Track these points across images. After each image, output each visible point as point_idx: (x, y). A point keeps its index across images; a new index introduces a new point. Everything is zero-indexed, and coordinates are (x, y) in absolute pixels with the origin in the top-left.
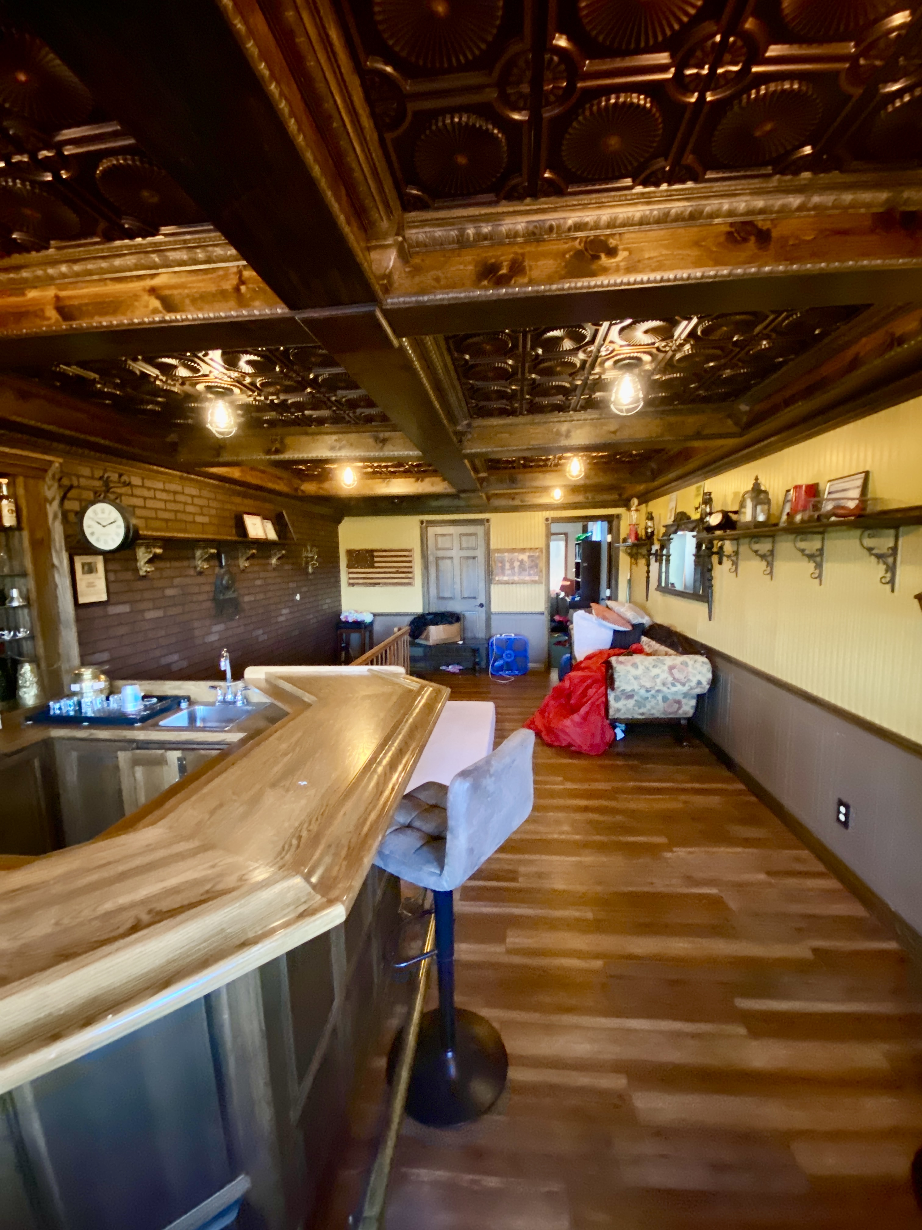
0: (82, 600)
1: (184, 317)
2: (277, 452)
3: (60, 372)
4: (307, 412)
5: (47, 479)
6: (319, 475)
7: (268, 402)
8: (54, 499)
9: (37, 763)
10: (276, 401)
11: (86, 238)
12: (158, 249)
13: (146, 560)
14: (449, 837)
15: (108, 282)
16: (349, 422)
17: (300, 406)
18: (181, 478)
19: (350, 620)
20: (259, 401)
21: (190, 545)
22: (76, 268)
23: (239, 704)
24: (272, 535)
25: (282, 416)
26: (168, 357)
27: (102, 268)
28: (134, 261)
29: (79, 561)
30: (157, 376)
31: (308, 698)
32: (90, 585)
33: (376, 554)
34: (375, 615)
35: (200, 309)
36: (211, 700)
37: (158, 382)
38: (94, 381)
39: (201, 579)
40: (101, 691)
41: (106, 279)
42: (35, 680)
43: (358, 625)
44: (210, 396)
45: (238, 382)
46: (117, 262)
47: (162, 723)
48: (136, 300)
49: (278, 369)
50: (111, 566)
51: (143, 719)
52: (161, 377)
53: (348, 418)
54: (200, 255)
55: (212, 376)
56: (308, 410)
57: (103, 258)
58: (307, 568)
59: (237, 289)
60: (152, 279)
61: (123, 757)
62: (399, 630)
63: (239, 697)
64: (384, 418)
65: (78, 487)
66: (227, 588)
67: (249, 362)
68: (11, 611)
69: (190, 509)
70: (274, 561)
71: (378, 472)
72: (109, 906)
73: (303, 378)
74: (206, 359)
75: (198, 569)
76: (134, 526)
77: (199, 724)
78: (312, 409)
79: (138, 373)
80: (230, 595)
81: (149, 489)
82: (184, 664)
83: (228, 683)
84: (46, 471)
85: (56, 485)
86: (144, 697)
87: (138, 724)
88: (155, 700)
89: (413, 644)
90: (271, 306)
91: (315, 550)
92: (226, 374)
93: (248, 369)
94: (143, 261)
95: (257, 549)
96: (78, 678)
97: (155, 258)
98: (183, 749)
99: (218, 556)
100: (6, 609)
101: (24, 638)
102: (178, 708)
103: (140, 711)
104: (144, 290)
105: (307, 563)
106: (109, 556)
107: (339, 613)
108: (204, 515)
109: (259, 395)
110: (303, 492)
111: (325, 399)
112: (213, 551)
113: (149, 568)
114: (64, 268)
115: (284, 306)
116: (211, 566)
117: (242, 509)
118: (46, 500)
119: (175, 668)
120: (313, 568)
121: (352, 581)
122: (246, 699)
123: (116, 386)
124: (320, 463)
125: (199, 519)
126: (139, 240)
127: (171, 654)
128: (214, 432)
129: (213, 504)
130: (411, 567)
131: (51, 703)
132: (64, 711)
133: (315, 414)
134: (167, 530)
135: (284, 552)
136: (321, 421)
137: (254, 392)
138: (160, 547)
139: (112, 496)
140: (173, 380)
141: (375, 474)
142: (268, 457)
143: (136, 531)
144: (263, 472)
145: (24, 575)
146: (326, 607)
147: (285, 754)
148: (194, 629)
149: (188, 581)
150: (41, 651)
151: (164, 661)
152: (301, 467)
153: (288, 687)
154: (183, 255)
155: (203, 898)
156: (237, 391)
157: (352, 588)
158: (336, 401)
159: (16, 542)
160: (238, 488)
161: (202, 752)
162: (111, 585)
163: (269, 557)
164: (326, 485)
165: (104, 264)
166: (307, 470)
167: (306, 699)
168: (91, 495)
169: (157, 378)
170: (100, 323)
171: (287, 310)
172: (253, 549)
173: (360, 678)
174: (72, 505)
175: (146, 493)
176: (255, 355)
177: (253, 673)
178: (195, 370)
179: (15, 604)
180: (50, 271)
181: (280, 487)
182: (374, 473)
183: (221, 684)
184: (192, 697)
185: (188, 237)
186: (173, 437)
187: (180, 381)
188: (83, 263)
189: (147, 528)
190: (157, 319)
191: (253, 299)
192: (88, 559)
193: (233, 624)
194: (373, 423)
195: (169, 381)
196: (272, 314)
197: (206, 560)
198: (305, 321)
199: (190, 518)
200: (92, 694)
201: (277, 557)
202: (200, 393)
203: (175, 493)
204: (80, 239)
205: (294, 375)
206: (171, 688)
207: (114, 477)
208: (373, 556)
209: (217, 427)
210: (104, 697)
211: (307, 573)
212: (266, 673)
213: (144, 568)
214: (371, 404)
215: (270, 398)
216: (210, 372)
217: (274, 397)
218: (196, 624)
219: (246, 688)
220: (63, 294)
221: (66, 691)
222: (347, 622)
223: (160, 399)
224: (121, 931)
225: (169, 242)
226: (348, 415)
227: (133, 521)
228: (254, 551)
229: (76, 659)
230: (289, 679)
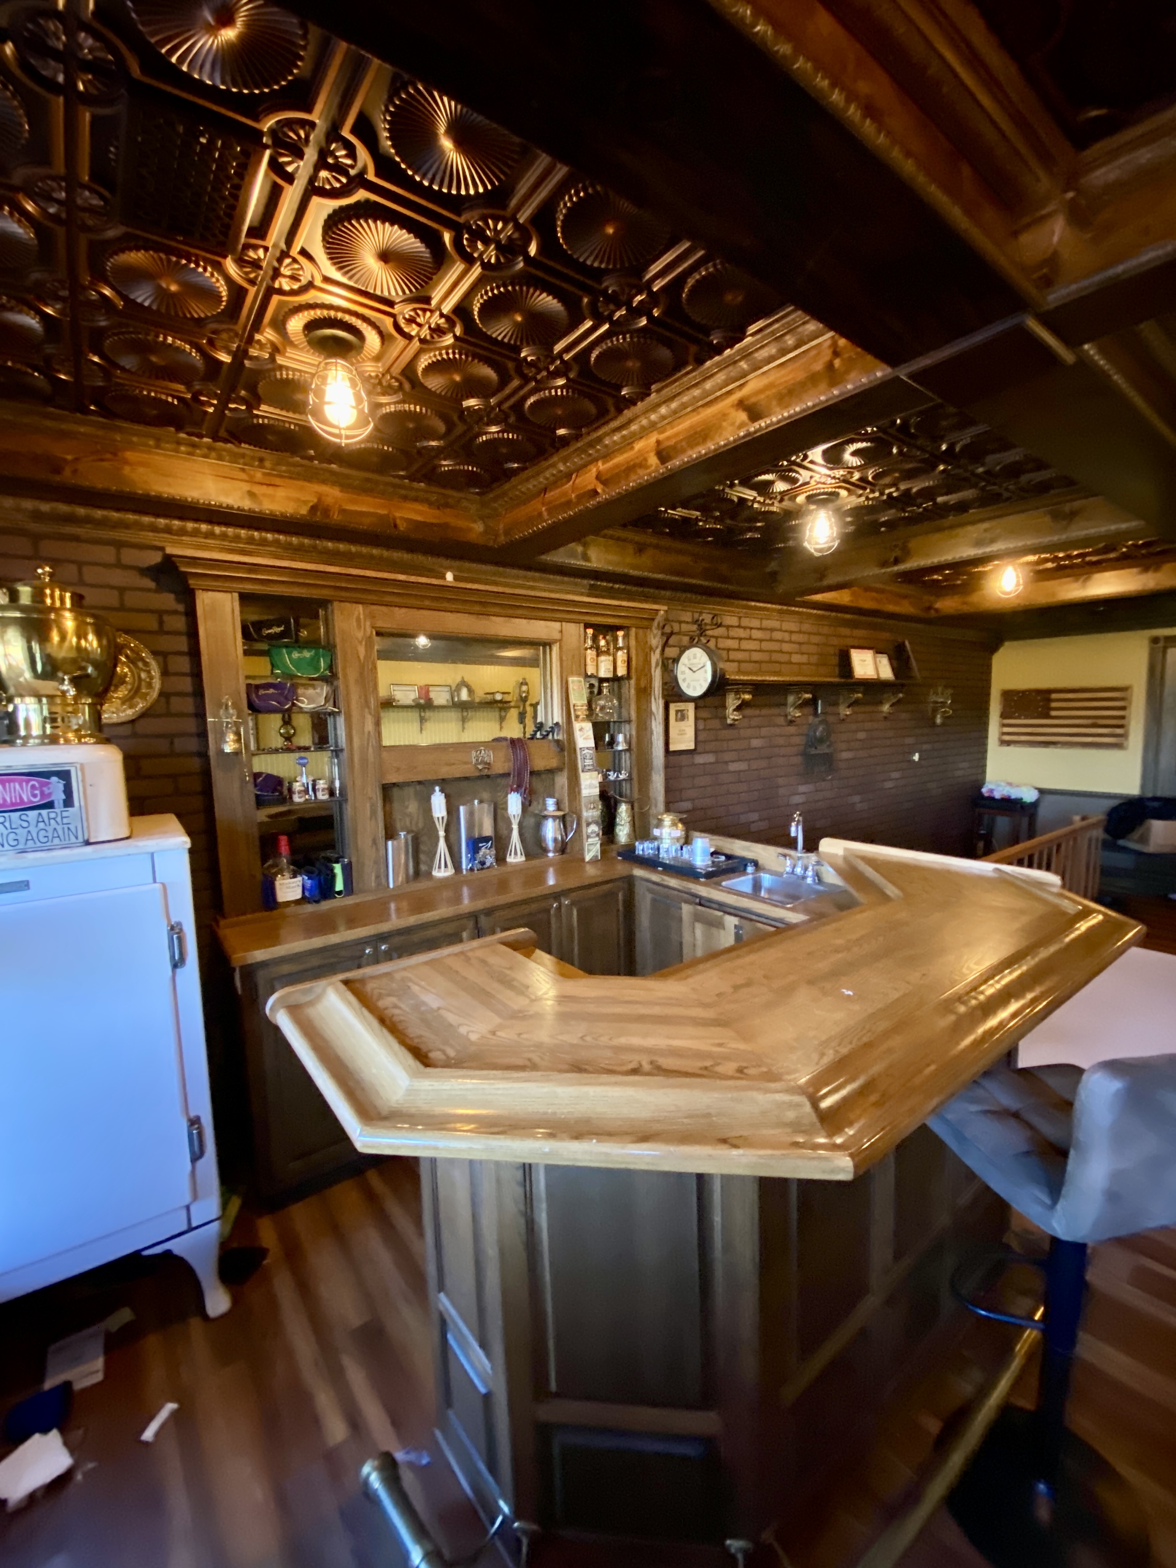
0: (672, 748)
1: (768, 422)
2: (896, 561)
3: (667, 518)
4: (940, 499)
5: (653, 628)
6: (965, 585)
7: (885, 497)
8: (657, 647)
9: (620, 896)
10: (895, 494)
11: (680, 371)
12: (746, 355)
13: (735, 707)
14: (1072, 1153)
15: (700, 409)
16: (1008, 499)
17: (928, 494)
18: (780, 612)
19: (997, 795)
20: (873, 499)
21: (783, 689)
22: (674, 405)
23: (809, 881)
24: (886, 672)
25: (905, 512)
26: (764, 473)
27: (694, 397)
28: (723, 377)
29: (673, 707)
30: (755, 498)
31: (891, 890)
32: (682, 733)
33: (1054, 696)
34: (1042, 791)
35: (786, 407)
36: (780, 869)
37: (756, 505)
38: (697, 520)
39: (792, 729)
40: (678, 839)
41: (698, 408)
42: (629, 819)
43: (1010, 805)
44: (812, 507)
45: (845, 481)
46: (708, 385)
47: (724, 884)
48: (724, 420)
49: (895, 451)
50: (704, 714)
51: (709, 875)
52: (759, 499)
53: (1006, 495)
54: (790, 341)
55: (813, 482)
56: (942, 495)
57: (696, 385)
58: (934, 717)
59: (830, 366)
60: (740, 390)
61: (687, 910)
62: (1084, 819)
63: (810, 873)
64: (1068, 482)
65: (678, 633)
66: (821, 741)
67: (855, 453)
68: (617, 754)
69: (786, 647)
70: (886, 708)
71: (1065, 567)
72: (623, 1041)
73: (932, 455)
74: (805, 463)
75: (789, 718)
76: (721, 669)
77: (763, 894)
78: (947, 494)
79: (736, 499)
80: (823, 749)
81: (745, 628)
82: (763, 825)
83: (799, 853)
84: (653, 619)
85: (660, 633)
86: (712, 854)
87: (702, 880)
88: (723, 858)
89: (1109, 845)
90: (868, 371)
91: (950, 691)
92: (829, 476)
93: (855, 461)
94: (732, 374)
95: (864, 694)
96: (660, 824)
97: (744, 365)
98: (741, 917)
99: (813, 702)
100: (615, 752)
101: (624, 780)
102: (744, 871)
103: (707, 866)
104: (732, 406)
105: (935, 711)
106: (701, 703)
107: (981, 783)
108: (803, 654)
109: (873, 491)
110: (937, 610)
111: (968, 474)
112: (808, 696)
113: (736, 716)
114: (663, 410)
115: (885, 366)
116: (803, 715)
117: (850, 642)
118: (651, 648)
119: (754, 828)
120: (942, 717)
121: (1007, 738)
122: (818, 876)
123: (717, 520)
124: (960, 566)
125: (796, 658)
126: (728, 352)
127: (751, 811)
128: (813, 551)
129: (815, 639)
130: (1123, 717)
131: (637, 844)
132: (646, 853)
133: (952, 498)
134: (760, 672)
135: (901, 695)
136: (962, 507)
137: (865, 489)
138: (749, 693)
139: (703, 640)
140: (771, 499)
141: (1062, 571)
142: (883, 571)
143: (723, 676)
144: (878, 591)
145: (629, 721)
146: (959, 773)
147: (837, 951)
148: (778, 787)
149: (777, 730)
150: (636, 795)
151: (743, 819)
152: (935, 577)
153: (869, 872)
154: (772, 350)
155: (700, 1072)
156: (843, 493)
157: (1006, 749)
158: (985, 472)
159: (624, 690)
160: (848, 616)
161: (760, 925)
162: (699, 733)
163: (881, 703)
164: (975, 598)
165: (696, 392)
166: (945, 580)
167: (888, 892)
168: (685, 640)
169: (754, 501)
170: (691, 456)
171: (889, 370)
172: (858, 692)
173: (979, 880)
174: (671, 652)
175: (741, 633)
176: (862, 441)
177: (830, 846)
178: (794, 481)
179: (620, 748)
180: (653, 417)
181: (905, 608)
182: (1060, 568)
183: (792, 852)
184: (760, 862)
185: (776, 326)
186: (773, 566)
187: (779, 497)
188: (679, 397)
189: (739, 672)
190: (742, 434)
191: (847, 371)
192: (681, 706)
193: (823, 784)
194: (1052, 492)
195: (768, 501)
196: (871, 382)
197: (800, 707)
198: (911, 376)
199: (784, 658)
200: (668, 841)
201: (890, 703)
202: (801, 506)
203: (772, 630)
204: (674, 375)
205: (918, 453)
206: (740, 848)
207: (707, 618)
208: (1050, 700)
209: (817, 543)
210: (678, 846)
211: (934, 724)
212: (846, 849)
213: (732, 715)
214: (1040, 466)
215: (887, 491)
216: (811, 477)
217: (892, 490)
218: (781, 781)
219: (818, 863)
220: (662, 437)
221: (651, 837)
222: (992, 799)
223: (759, 524)
224: (625, 1068)
225: (757, 340)
226: (1007, 489)
227: (721, 665)
228: (860, 695)
229: (661, 806)
230: (871, 861)
